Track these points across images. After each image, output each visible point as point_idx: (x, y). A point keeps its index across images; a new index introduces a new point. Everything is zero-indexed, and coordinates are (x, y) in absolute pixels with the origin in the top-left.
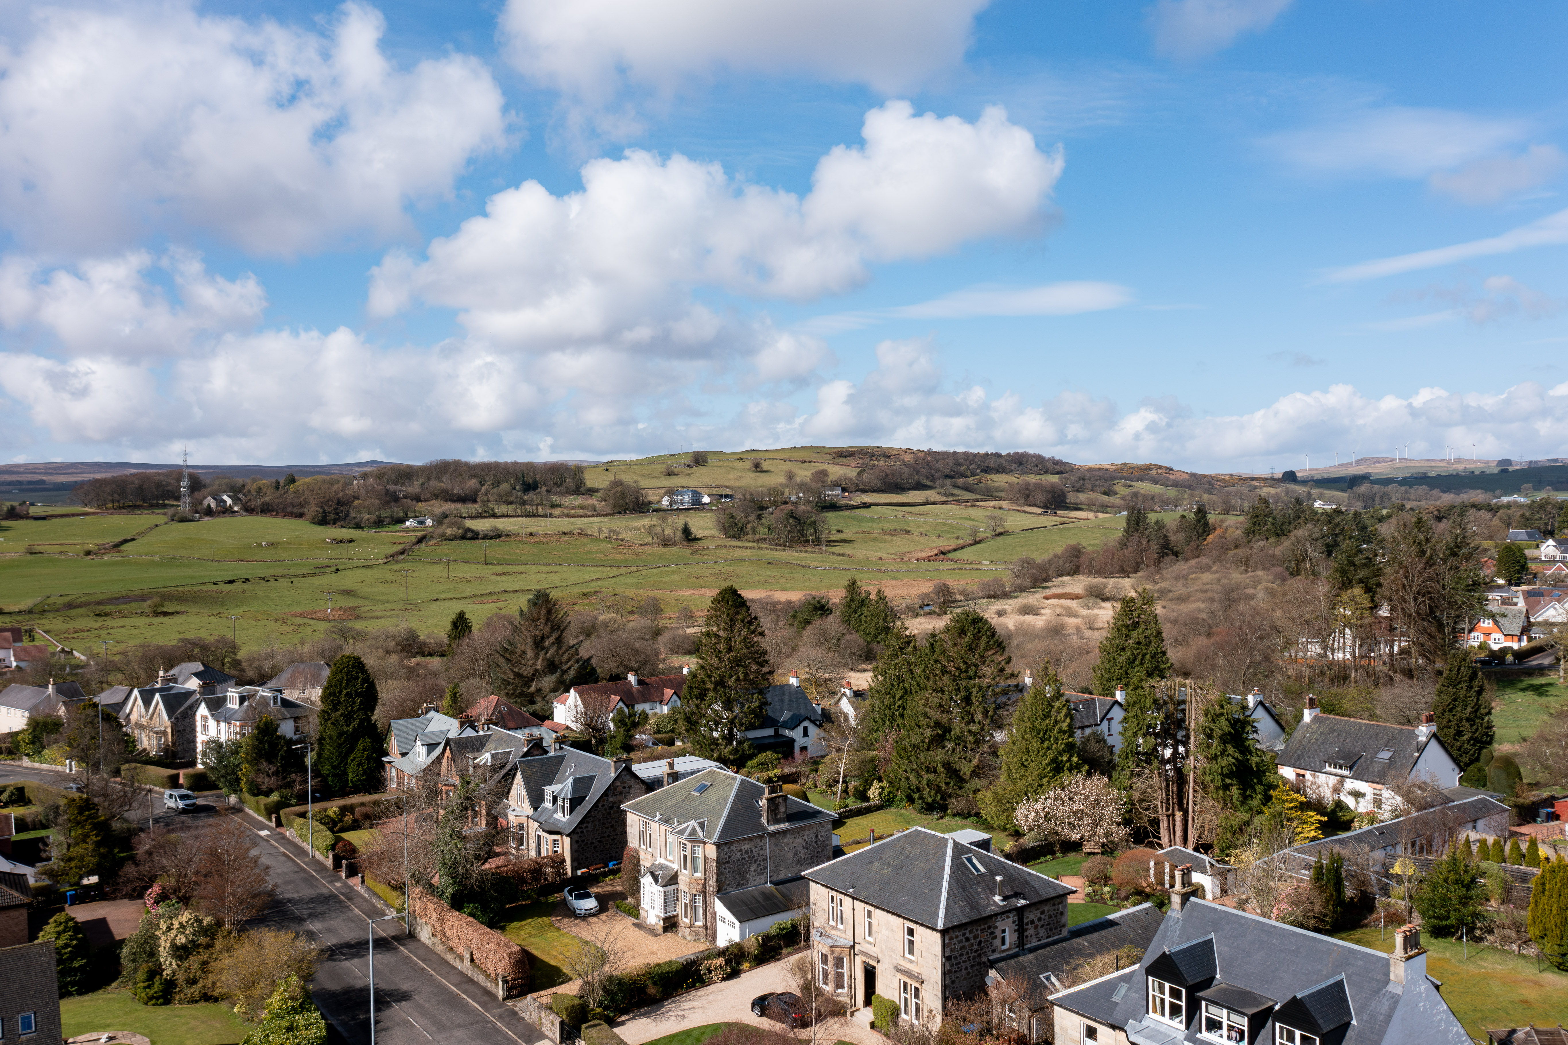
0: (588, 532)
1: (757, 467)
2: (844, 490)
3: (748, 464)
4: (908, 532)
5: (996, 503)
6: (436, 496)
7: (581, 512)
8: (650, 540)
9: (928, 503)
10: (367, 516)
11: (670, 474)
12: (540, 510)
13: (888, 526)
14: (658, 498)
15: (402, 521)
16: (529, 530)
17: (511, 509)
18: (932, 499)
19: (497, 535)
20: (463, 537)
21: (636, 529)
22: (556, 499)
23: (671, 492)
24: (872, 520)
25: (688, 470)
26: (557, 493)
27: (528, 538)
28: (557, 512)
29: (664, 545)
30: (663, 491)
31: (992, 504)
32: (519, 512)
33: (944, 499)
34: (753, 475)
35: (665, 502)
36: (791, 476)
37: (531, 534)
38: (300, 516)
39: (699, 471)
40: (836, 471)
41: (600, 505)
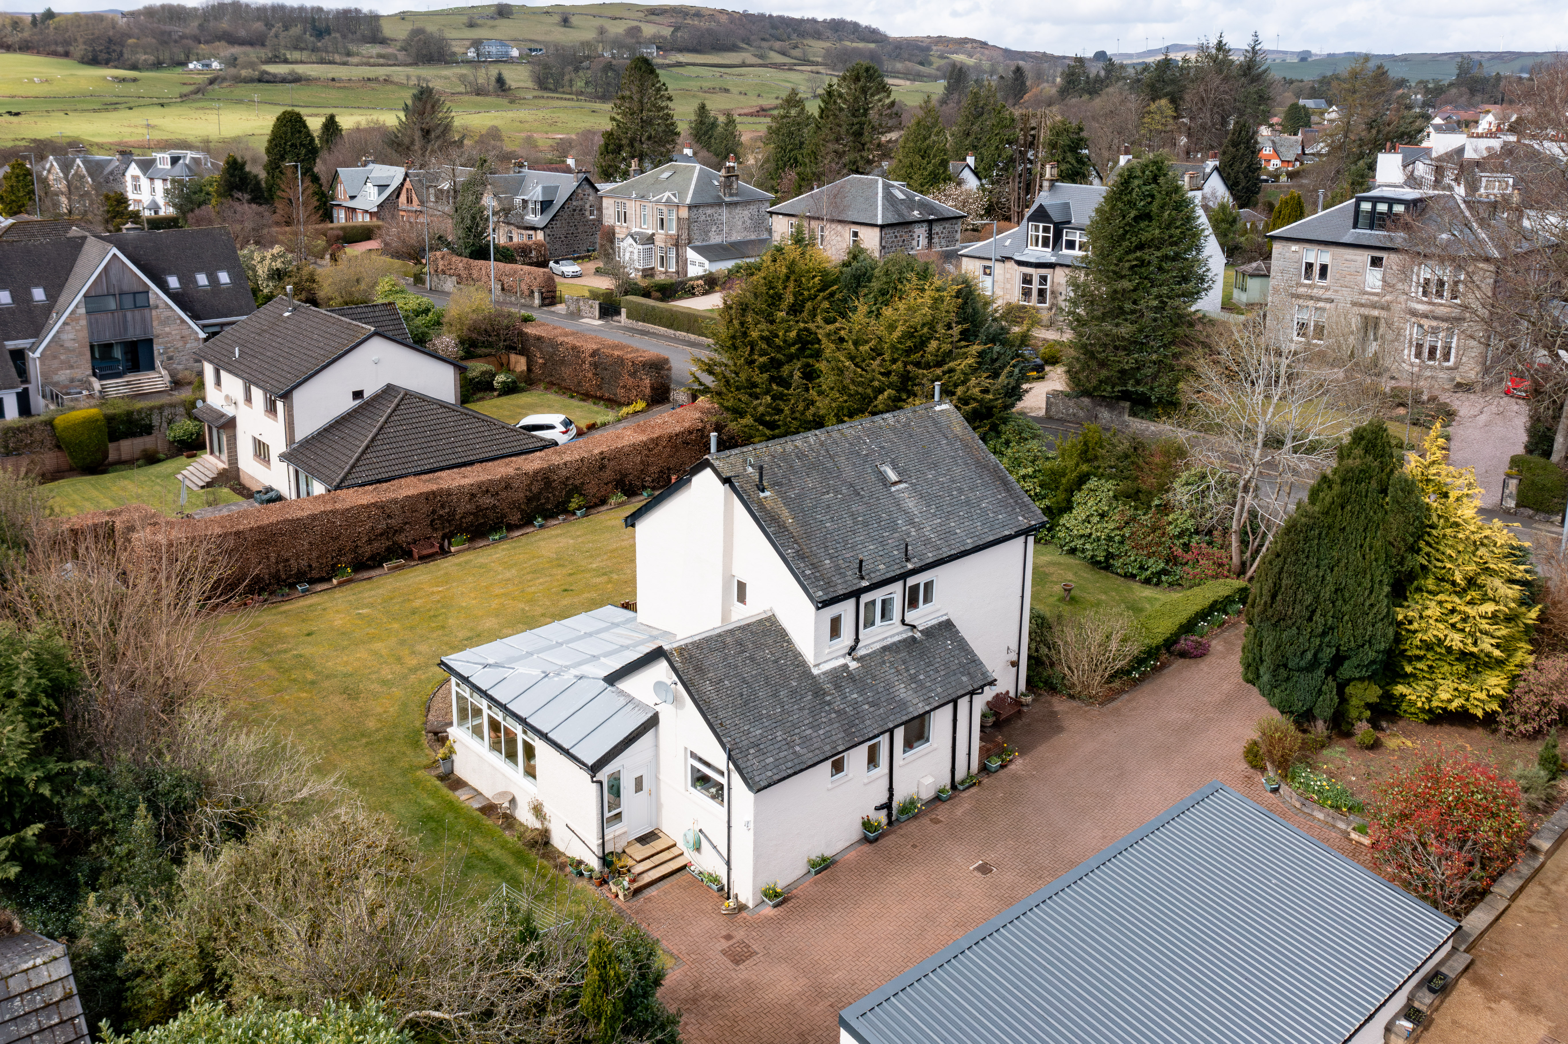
0: (396, 79)
1: (565, 21)
2: (659, 48)
3: (557, 19)
4: (727, 91)
5: (814, 68)
6: (219, 38)
7: (382, 61)
8: (462, 89)
9: (743, 65)
10: (144, 57)
11: (471, 25)
12: (337, 58)
13: (706, 85)
14: (463, 50)
15: (184, 64)
16: (330, 76)
17: (304, 56)
18: (748, 62)
19: (296, 79)
20: (260, 81)
21: (446, 78)
22: (353, 48)
23: (477, 44)
24: (689, 78)
25: (491, 22)
26: (352, 41)
27: (331, 84)
28: (355, 60)
29: (478, 94)
30: (468, 43)
31: (809, 68)
32: (314, 58)
33: (760, 61)
34: (563, 29)
35: (471, 54)
36: (602, 31)
37: (333, 80)
38: (66, 55)
39: (503, 23)
40: (649, 30)
41: (401, 56)
